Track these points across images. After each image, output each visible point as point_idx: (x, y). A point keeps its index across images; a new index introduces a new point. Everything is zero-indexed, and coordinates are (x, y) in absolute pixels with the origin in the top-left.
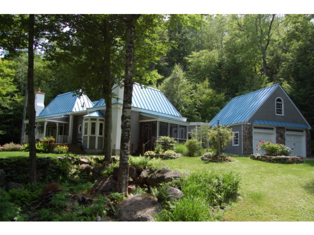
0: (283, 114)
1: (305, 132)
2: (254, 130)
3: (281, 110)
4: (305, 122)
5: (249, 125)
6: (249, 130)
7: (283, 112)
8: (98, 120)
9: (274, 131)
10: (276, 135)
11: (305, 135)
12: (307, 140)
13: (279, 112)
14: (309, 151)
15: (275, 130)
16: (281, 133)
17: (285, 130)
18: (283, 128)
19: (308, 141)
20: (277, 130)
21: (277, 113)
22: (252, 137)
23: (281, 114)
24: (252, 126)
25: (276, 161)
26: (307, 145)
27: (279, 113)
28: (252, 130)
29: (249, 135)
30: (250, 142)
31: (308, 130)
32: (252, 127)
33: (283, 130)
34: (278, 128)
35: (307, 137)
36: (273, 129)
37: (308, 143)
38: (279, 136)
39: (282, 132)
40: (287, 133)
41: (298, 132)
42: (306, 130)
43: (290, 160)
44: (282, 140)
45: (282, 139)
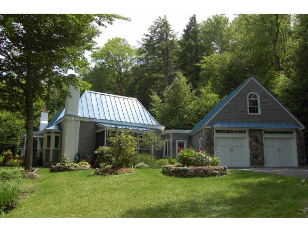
0: (259, 113)
1: (295, 134)
2: (216, 135)
3: (257, 108)
4: (295, 121)
5: (209, 129)
6: (209, 135)
7: (259, 110)
8: (53, 132)
9: (247, 135)
10: (250, 139)
11: (295, 137)
12: (298, 144)
13: (254, 109)
14: (303, 158)
15: (247, 132)
16: (256, 137)
17: (263, 133)
18: (260, 130)
19: (300, 144)
20: (250, 133)
21: (250, 112)
22: (213, 144)
23: (257, 112)
24: (213, 129)
25: (176, 173)
26: (298, 150)
27: (254, 112)
28: (213, 135)
29: (208, 142)
30: (210, 149)
31: (300, 130)
32: (213, 132)
33: (260, 133)
34: (251, 131)
35: (299, 139)
36: (245, 132)
37: (299, 147)
38: (253, 141)
39: (258, 136)
40: (265, 136)
41: (284, 134)
42: (297, 131)
43: (190, 171)
44: (257, 145)
45: (258, 143)
